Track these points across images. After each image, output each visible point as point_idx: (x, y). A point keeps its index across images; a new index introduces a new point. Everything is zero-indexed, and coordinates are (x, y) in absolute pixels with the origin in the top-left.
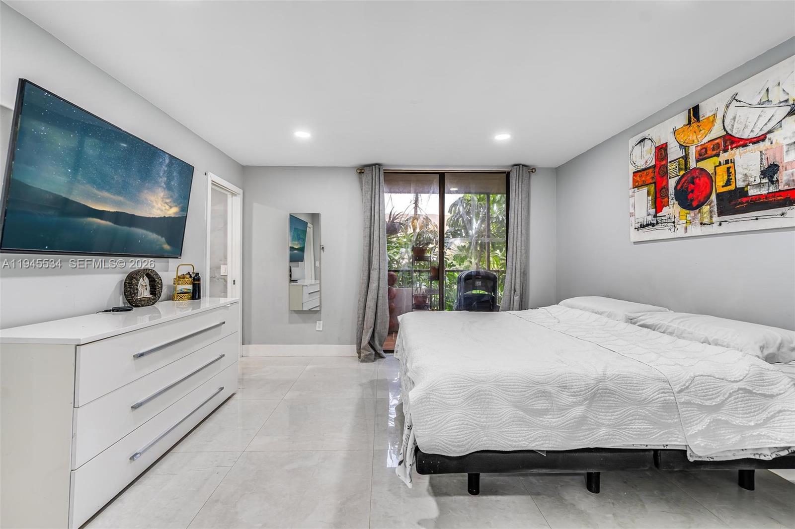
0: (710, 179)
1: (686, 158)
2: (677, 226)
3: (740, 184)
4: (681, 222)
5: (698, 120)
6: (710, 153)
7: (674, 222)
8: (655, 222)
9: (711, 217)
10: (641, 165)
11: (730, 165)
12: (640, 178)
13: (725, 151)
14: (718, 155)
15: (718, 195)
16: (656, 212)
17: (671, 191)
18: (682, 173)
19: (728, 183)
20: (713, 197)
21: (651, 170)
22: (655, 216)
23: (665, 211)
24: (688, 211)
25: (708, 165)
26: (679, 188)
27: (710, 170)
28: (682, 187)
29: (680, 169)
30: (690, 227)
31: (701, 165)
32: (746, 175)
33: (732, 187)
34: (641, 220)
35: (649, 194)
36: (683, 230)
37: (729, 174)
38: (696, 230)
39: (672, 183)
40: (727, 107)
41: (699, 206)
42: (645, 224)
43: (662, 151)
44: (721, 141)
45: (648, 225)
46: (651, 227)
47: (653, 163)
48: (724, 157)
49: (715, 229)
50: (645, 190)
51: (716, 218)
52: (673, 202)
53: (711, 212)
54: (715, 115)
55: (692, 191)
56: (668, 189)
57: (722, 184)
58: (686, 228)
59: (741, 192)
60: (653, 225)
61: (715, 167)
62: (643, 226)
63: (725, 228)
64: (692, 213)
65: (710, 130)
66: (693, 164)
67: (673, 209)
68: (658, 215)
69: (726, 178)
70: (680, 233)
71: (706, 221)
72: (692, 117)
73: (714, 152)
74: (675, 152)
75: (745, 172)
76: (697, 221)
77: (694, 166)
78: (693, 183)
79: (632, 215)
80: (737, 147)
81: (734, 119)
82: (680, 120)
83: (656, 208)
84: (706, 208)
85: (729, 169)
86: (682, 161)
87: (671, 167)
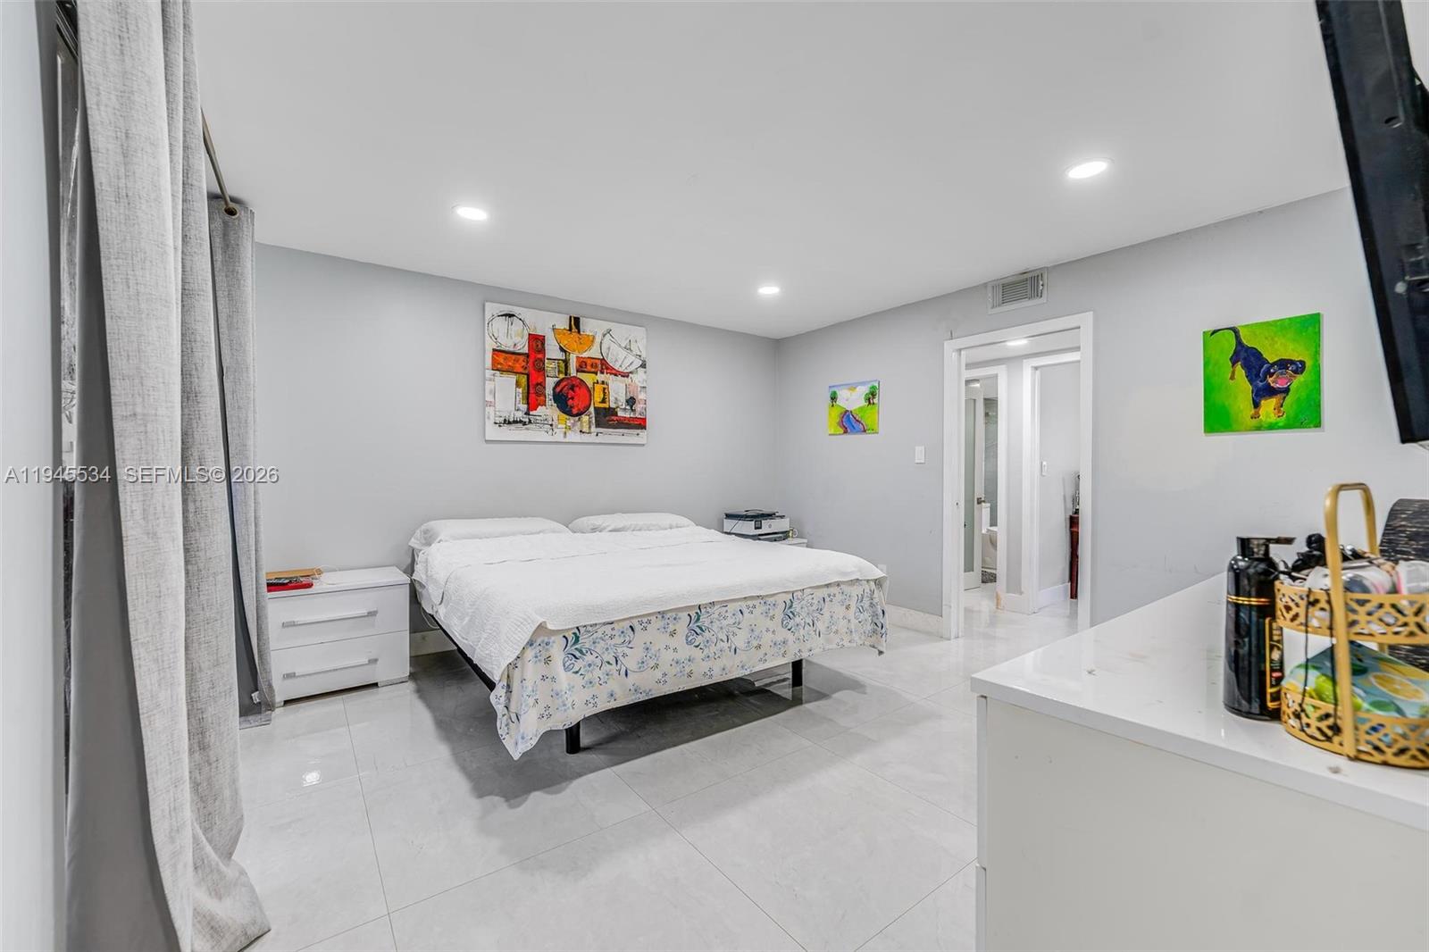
0: (589, 392)
1: (566, 362)
2: (555, 430)
3: (613, 405)
4: (559, 426)
5: (579, 332)
6: (589, 368)
7: (551, 425)
8: (527, 420)
9: (590, 427)
10: (507, 344)
11: (605, 386)
12: (503, 360)
13: (602, 373)
14: (596, 374)
15: (595, 408)
16: (529, 409)
17: (549, 391)
18: (562, 376)
19: (603, 401)
20: (592, 409)
21: (522, 358)
22: (527, 414)
23: (540, 410)
24: (568, 417)
25: (588, 379)
26: (558, 390)
27: (590, 385)
28: (561, 391)
29: (559, 372)
30: (569, 433)
31: (581, 376)
32: (616, 399)
33: (606, 405)
34: (505, 415)
35: (518, 384)
36: (562, 435)
37: (604, 393)
38: (574, 436)
39: (550, 383)
40: (604, 335)
41: (579, 414)
42: (511, 420)
43: (537, 341)
44: (599, 362)
45: (515, 422)
46: (520, 425)
47: (526, 350)
48: (600, 377)
49: (591, 438)
50: (512, 379)
51: (593, 429)
52: (550, 401)
53: (590, 422)
54: (594, 338)
55: (572, 398)
56: (544, 388)
57: (599, 400)
58: (565, 433)
59: (611, 412)
60: (525, 424)
61: (594, 383)
62: (508, 423)
63: (600, 439)
64: (572, 420)
65: (590, 348)
66: (573, 372)
67: (549, 410)
68: (531, 413)
69: (602, 396)
70: (559, 437)
71: (585, 429)
72: (573, 326)
73: (593, 370)
74: (552, 351)
75: (616, 396)
76: (577, 428)
77: (575, 375)
78: (573, 390)
79: (491, 404)
80: (611, 374)
81: (609, 348)
82: (563, 324)
83: (528, 404)
84: (585, 418)
85: (604, 389)
86: (563, 365)
87: (549, 366)
